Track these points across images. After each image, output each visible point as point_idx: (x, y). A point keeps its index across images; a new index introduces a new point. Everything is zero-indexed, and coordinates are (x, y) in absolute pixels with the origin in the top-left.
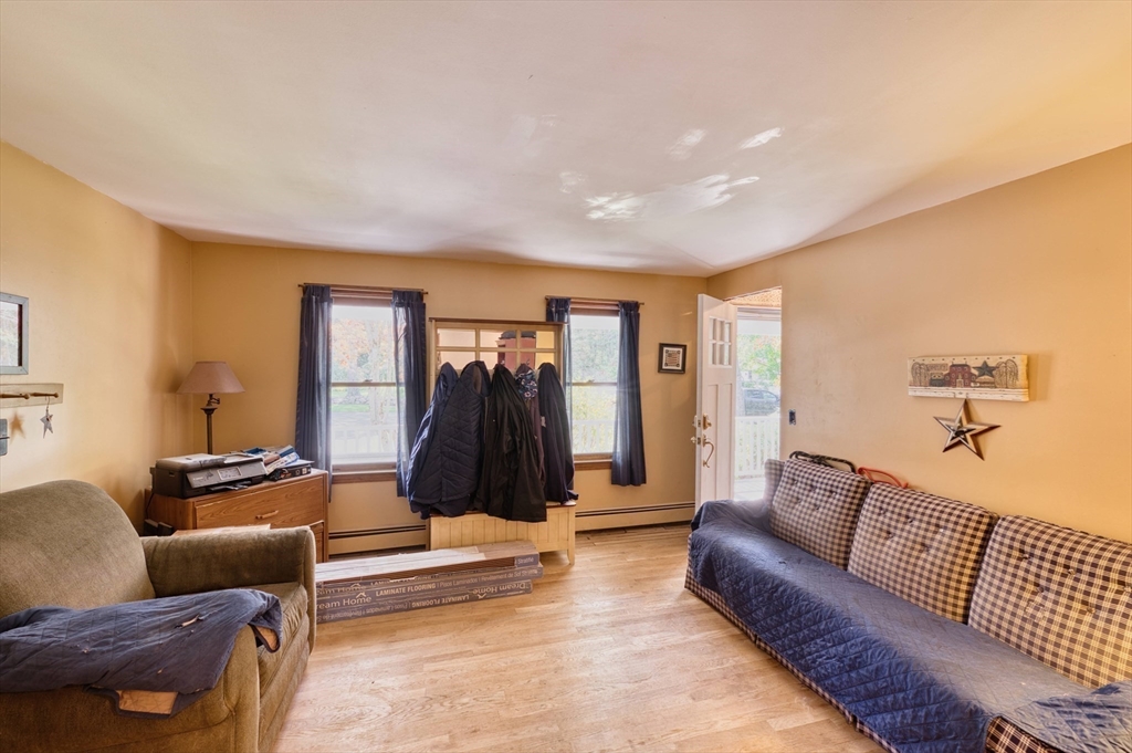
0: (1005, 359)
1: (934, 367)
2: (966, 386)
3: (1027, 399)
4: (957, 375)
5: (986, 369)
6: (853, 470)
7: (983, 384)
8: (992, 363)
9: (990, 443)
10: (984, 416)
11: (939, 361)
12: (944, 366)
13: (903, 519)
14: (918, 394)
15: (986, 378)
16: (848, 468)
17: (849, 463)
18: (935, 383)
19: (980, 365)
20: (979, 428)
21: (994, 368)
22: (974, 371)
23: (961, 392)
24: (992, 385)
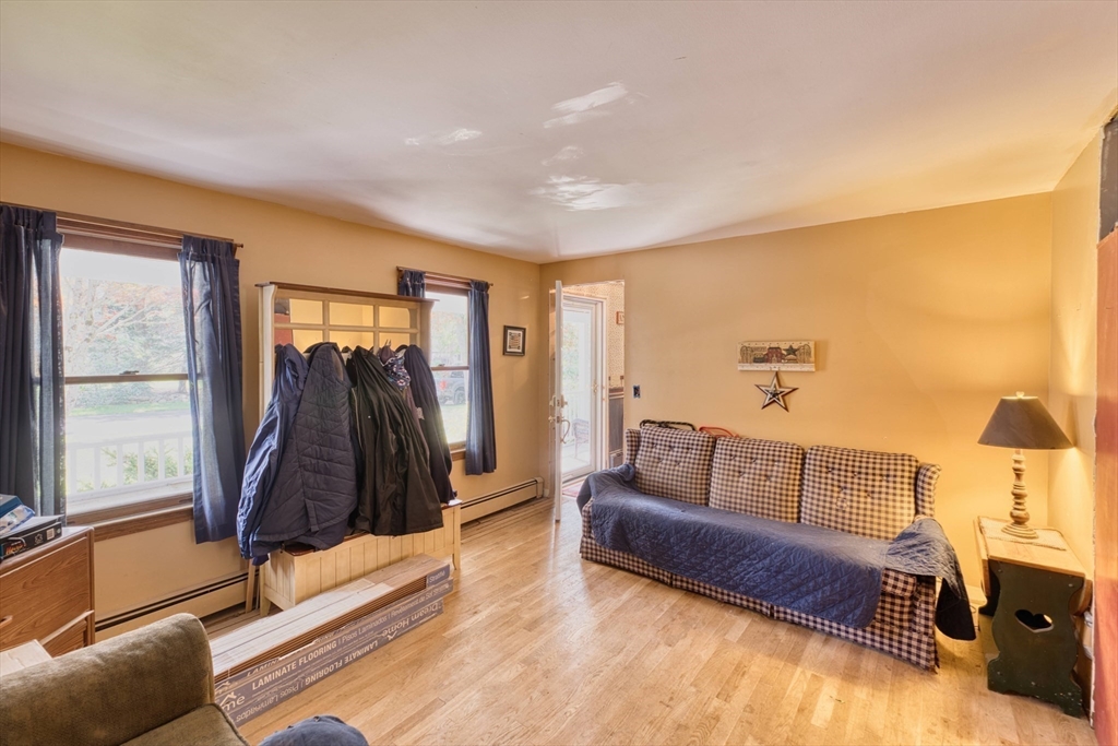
0: (803, 343)
1: (757, 349)
2: (779, 362)
3: (814, 370)
4: (773, 355)
5: (792, 351)
6: (694, 429)
7: (790, 361)
8: (795, 347)
9: (793, 400)
10: (789, 382)
11: (760, 345)
12: (763, 348)
13: (749, 460)
14: (745, 368)
15: (791, 356)
16: (690, 428)
17: (690, 425)
18: (757, 360)
19: (787, 347)
20: (787, 390)
21: (798, 350)
22: (784, 352)
23: (775, 367)
24: (795, 361)
